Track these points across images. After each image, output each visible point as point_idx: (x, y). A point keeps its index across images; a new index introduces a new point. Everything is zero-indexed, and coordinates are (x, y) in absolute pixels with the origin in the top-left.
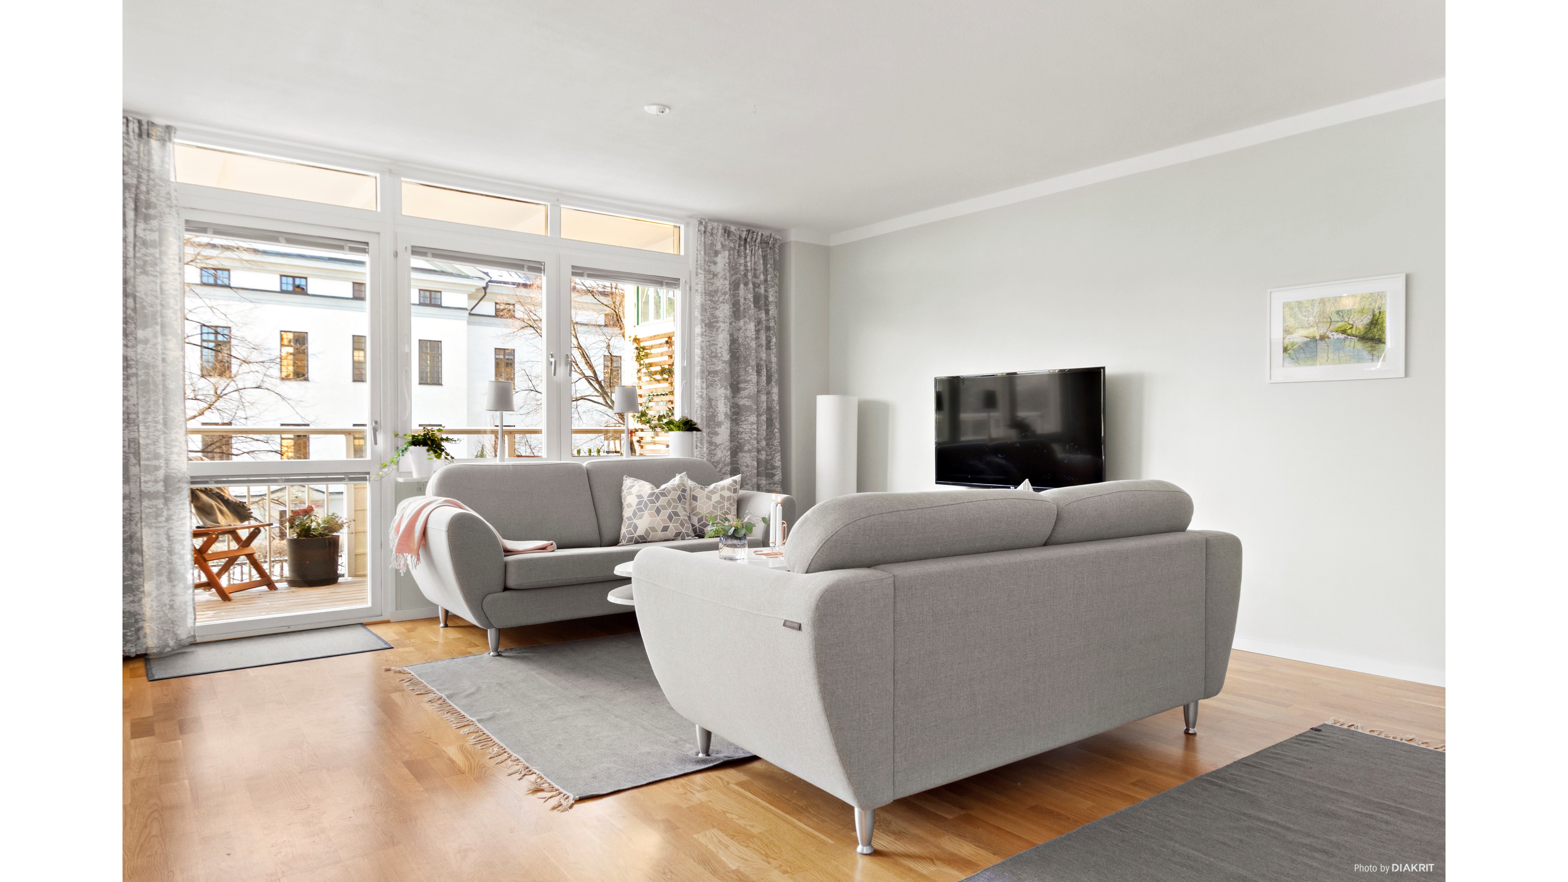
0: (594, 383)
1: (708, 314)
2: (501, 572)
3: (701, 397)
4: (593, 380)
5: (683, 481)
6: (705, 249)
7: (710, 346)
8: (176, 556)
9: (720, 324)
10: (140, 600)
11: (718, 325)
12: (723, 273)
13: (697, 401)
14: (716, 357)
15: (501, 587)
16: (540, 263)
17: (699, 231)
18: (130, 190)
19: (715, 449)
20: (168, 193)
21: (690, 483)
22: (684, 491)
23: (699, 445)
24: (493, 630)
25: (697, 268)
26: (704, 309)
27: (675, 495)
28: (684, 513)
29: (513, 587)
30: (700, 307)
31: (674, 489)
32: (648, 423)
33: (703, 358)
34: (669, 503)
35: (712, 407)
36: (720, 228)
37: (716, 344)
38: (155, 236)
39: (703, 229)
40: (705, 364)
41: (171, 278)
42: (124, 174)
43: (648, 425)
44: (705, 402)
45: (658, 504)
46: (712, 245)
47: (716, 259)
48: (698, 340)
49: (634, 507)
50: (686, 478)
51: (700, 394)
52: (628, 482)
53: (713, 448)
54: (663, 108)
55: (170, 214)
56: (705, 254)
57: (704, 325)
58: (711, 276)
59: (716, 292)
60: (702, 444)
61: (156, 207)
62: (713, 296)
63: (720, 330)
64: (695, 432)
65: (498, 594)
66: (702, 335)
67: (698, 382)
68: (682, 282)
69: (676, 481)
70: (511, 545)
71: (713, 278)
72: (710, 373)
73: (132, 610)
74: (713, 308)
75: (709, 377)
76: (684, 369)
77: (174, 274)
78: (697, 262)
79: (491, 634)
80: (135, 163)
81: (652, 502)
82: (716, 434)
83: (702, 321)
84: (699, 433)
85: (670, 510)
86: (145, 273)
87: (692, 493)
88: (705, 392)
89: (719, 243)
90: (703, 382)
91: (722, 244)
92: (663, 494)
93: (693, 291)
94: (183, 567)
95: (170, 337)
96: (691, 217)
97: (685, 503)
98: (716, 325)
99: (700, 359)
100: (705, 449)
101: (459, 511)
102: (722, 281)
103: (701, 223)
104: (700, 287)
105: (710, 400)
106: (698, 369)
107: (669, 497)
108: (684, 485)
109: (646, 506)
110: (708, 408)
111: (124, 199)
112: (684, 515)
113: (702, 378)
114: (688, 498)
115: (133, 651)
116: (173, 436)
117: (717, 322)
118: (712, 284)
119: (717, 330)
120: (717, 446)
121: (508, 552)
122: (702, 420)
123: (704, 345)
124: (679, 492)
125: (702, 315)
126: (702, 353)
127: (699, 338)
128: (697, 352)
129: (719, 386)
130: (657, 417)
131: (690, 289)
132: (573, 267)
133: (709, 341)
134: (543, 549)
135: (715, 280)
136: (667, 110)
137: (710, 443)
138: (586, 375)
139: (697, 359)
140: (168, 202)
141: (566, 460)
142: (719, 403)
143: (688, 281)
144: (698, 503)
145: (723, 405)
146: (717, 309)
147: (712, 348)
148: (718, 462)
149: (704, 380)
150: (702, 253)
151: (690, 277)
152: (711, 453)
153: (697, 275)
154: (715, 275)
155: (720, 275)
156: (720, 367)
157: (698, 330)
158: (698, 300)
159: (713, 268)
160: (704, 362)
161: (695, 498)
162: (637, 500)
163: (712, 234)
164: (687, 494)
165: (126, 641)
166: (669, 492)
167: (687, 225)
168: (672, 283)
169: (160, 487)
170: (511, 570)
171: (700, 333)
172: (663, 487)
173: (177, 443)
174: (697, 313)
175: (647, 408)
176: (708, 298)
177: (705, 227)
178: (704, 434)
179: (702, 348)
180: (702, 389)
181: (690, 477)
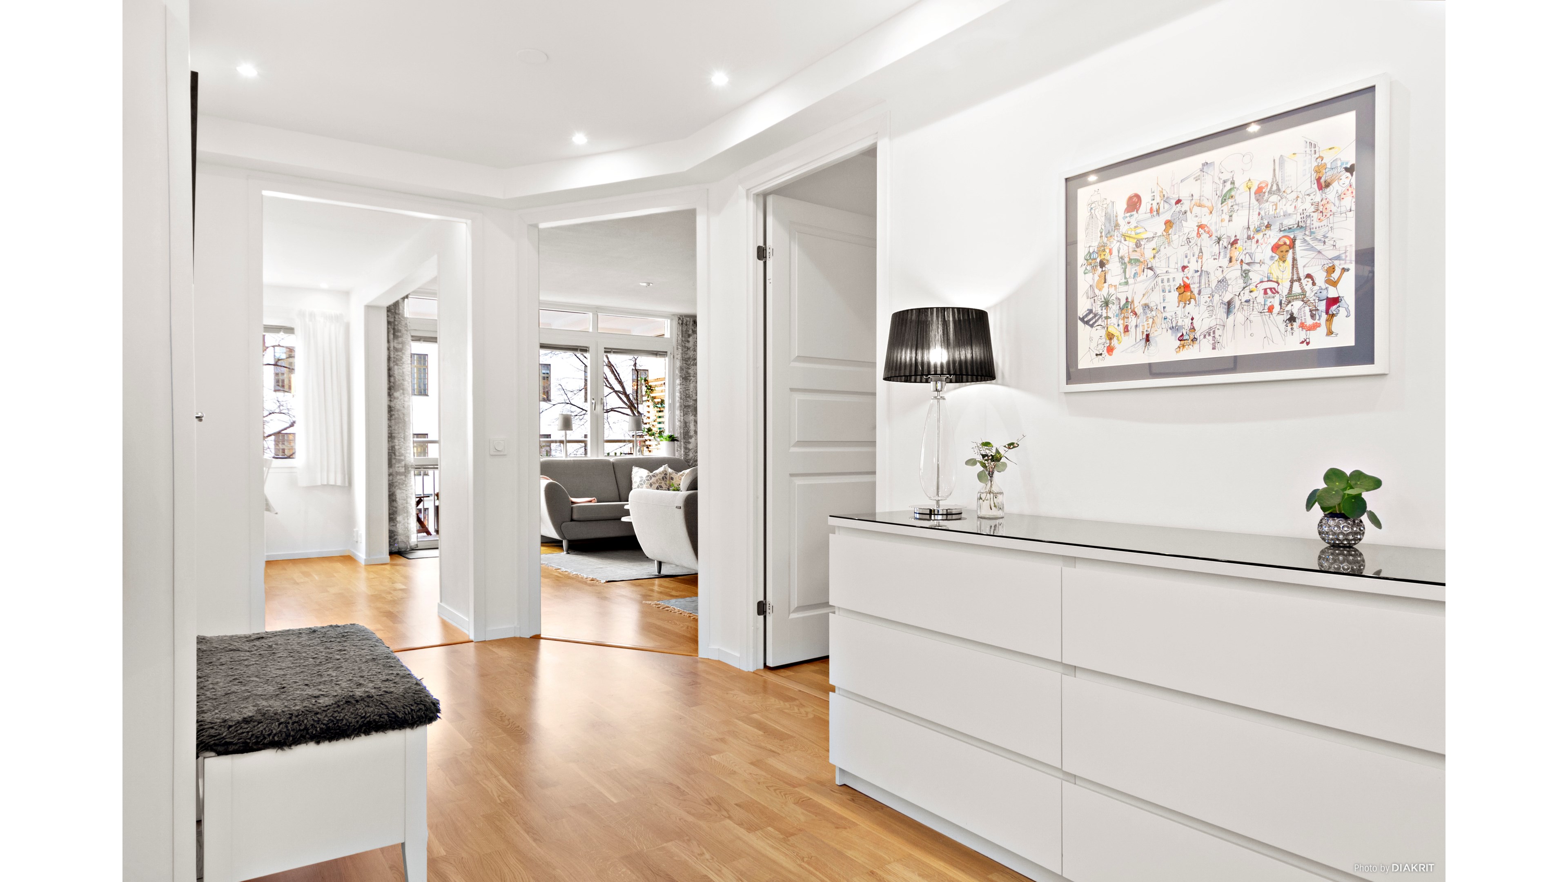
0: (623, 397)
1: (684, 372)
2: (570, 512)
3: (680, 421)
4: (622, 394)
5: (666, 469)
6: (682, 334)
7: (686, 390)
8: (408, 504)
9: (692, 378)
10: (396, 525)
11: (690, 378)
12: (693, 347)
13: (678, 424)
14: (689, 397)
15: (570, 519)
16: (587, 347)
17: (678, 323)
18: (391, 325)
19: (689, 452)
20: (406, 324)
21: (670, 470)
22: (666, 474)
23: (679, 449)
24: (566, 540)
25: (677, 345)
26: (681, 369)
27: (661, 476)
28: (665, 486)
29: (575, 519)
30: (679, 368)
31: (660, 473)
32: (653, 435)
33: (681, 398)
34: (657, 481)
35: (687, 427)
36: (691, 321)
37: (689, 390)
38: (400, 346)
39: (681, 322)
40: (682, 402)
41: (407, 366)
42: (388, 316)
43: (653, 437)
44: (682, 424)
45: (651, 481)
46: (687, 331)
47: (688, 339)
48: (678, 388)
49: (638, 483)
50: (667, 467)
51: (679, 419)
52: (635, 470)
53: (688, 451)
54: (649, 284)
55: (406, 334)
56: (682, 336)
57: (681, 379)
58: (686, 349)
59: (689, 358)
60: (681, 449)
61: (401, 332)
62: (687, 361)
63: (691, 381)
64: (676, 442)
65: (567, 523)
66: (681, 384)
67: (678, 412)
68: (669, 353)
69: (661, 469)
70: (574, 500)
71: (687, 351)
72: (685, 407)
73: (393, 529)
74: (688, 368)
75: (685, 409)
76: (670, 405)
77: (408, 364)
78: (677, 341)
79: (565, 543)
80: (393, 311)
81: (648, 480)
82: (689, 443)
83: (681, 376)
84: (678, 443)
85: (657, 485)
86: (397, 365)
87: (671, 476)
88: (682, 418)
89: (691, 330)
90: (681, 412)
91: (692, 330)
92: (654, 476)
93: (675, 358)
94: (411, 510)
95: (406, 395)
96: (674, 315)
97: (666, 481)
98: (689, 378)
99: (679, 399)
100: (682, 452)
101: (551, 481)
102: (692, 352)
103: (680, 318)
104: (679, 356)
105: (685, 423)
106: (678, 405)
107: (657, 478)
108: (666, 471)
109: (644, 482)
110: (685, 428)
111: (388, 328)
112: (665, 488)
113: (681, 410)
114: (668, 478)
115: (394, 549)
116: (407, 444)
117: (690, 376)
118: (687, 354)
119: (690, 381)
120: (689, 450)
121: (573, 503)
122: (681, 434)
123: (681, 390)
124: (663, 475)
125: (680, 373)
126: (680, 395)
127: (679, 386)
128: (678, 394)
129: (691, 414)
130: (658, 432)
131: (674, 357)
132: (605, 348)
133: (685, 388)
134: (590, 501)
135: (689, 352)
136: (651, 284)
137: (686, 448)
138: (616, 389)
139: (677, 399)
140: (406, 328)
141: (601, 457)
142: (691, 424)
143: (672, 352)
144: (674, 482)
145: (693, 425)
146: (690, 369)
147: (687, 392)
148: (690, 460)
149: (682, 411)
150: (680, 336)
151: (674, 351)
152: (686, 454)
153: (677, 349)
154: (688, 349)
155: (691, 349)
156: (691, 403)
157: (678, 381)
158: (678, 364)
159: (687, 345)
160: (682, 400)
161: (672, 479)
162: (640, 479)
163: (686, 325)
164: (668, 476)
165: (390, 545)
166: (657, 475)
167: (672, 320)
168: (662, 354)
169: (403, 470)
170: (575, 511)
171: (679, 383)
172: (654, 472)
173: (409, 448)
174: (677, 372)
175: (653, 425)
176: (684, 362)
177: (682, 321)
178: (682, 443)
179: (680, 392)
180: (681, 416)
181: (670, 467)
